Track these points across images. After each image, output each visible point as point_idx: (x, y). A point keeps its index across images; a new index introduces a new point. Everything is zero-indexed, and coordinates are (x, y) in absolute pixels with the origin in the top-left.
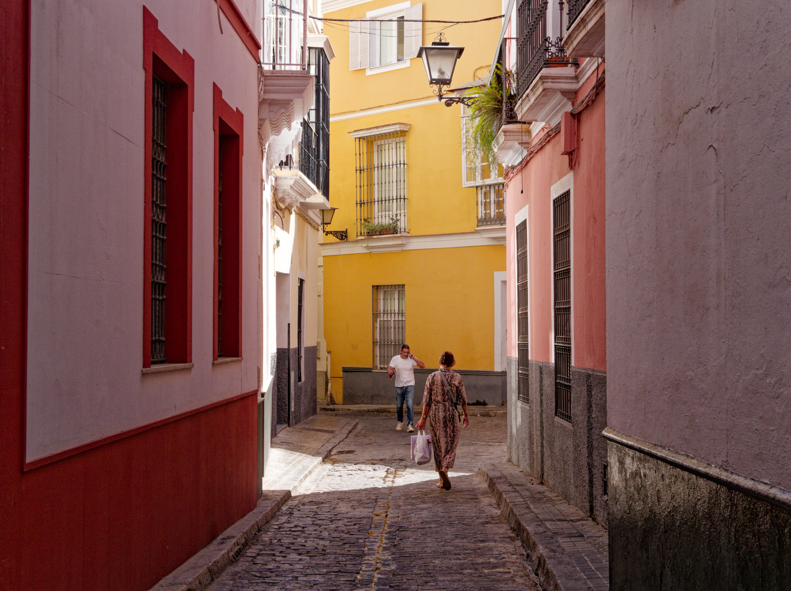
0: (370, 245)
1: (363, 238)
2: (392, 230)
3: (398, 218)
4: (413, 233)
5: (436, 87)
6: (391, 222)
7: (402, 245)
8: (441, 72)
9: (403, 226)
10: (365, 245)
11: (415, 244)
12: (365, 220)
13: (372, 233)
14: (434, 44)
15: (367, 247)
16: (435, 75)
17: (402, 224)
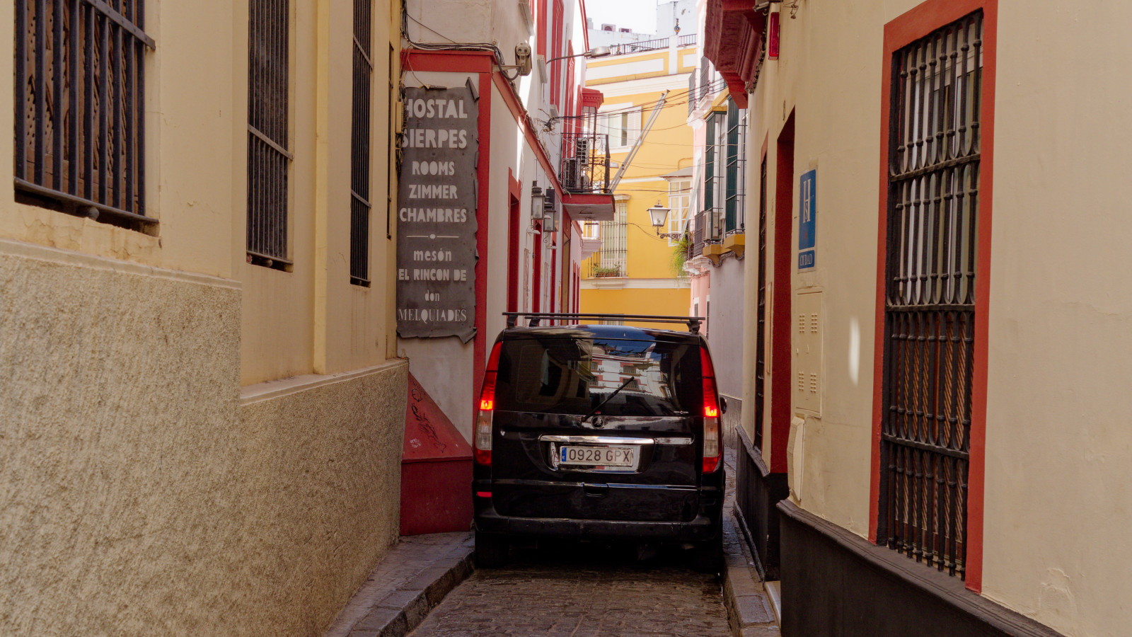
0: (598, 283)
1: (593, 278)
2: (615, 273)
3: (620, 264)
4: (631, 276)
5: (656, 228)
6: (615, 267)
7: (622, 285)
8: (659, 221)
9: (623, 270)
10: (594, 283)
11: (633, 285)
12: (595, 264)
13: (600, 275)
14: (656, 206)
15: (597, 285)
16: (656, 223)
17: (623, 269)
